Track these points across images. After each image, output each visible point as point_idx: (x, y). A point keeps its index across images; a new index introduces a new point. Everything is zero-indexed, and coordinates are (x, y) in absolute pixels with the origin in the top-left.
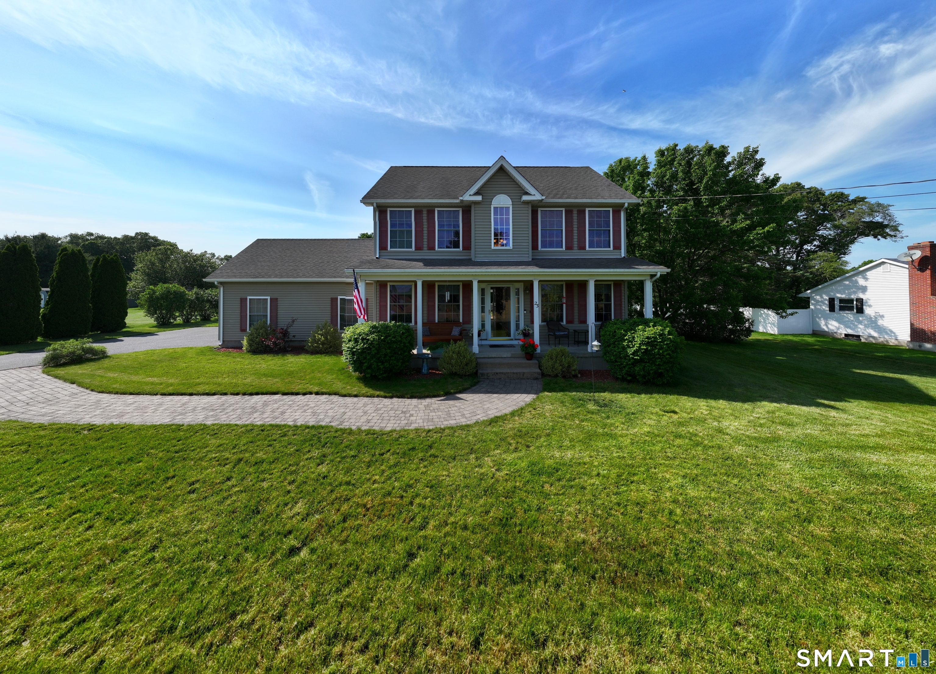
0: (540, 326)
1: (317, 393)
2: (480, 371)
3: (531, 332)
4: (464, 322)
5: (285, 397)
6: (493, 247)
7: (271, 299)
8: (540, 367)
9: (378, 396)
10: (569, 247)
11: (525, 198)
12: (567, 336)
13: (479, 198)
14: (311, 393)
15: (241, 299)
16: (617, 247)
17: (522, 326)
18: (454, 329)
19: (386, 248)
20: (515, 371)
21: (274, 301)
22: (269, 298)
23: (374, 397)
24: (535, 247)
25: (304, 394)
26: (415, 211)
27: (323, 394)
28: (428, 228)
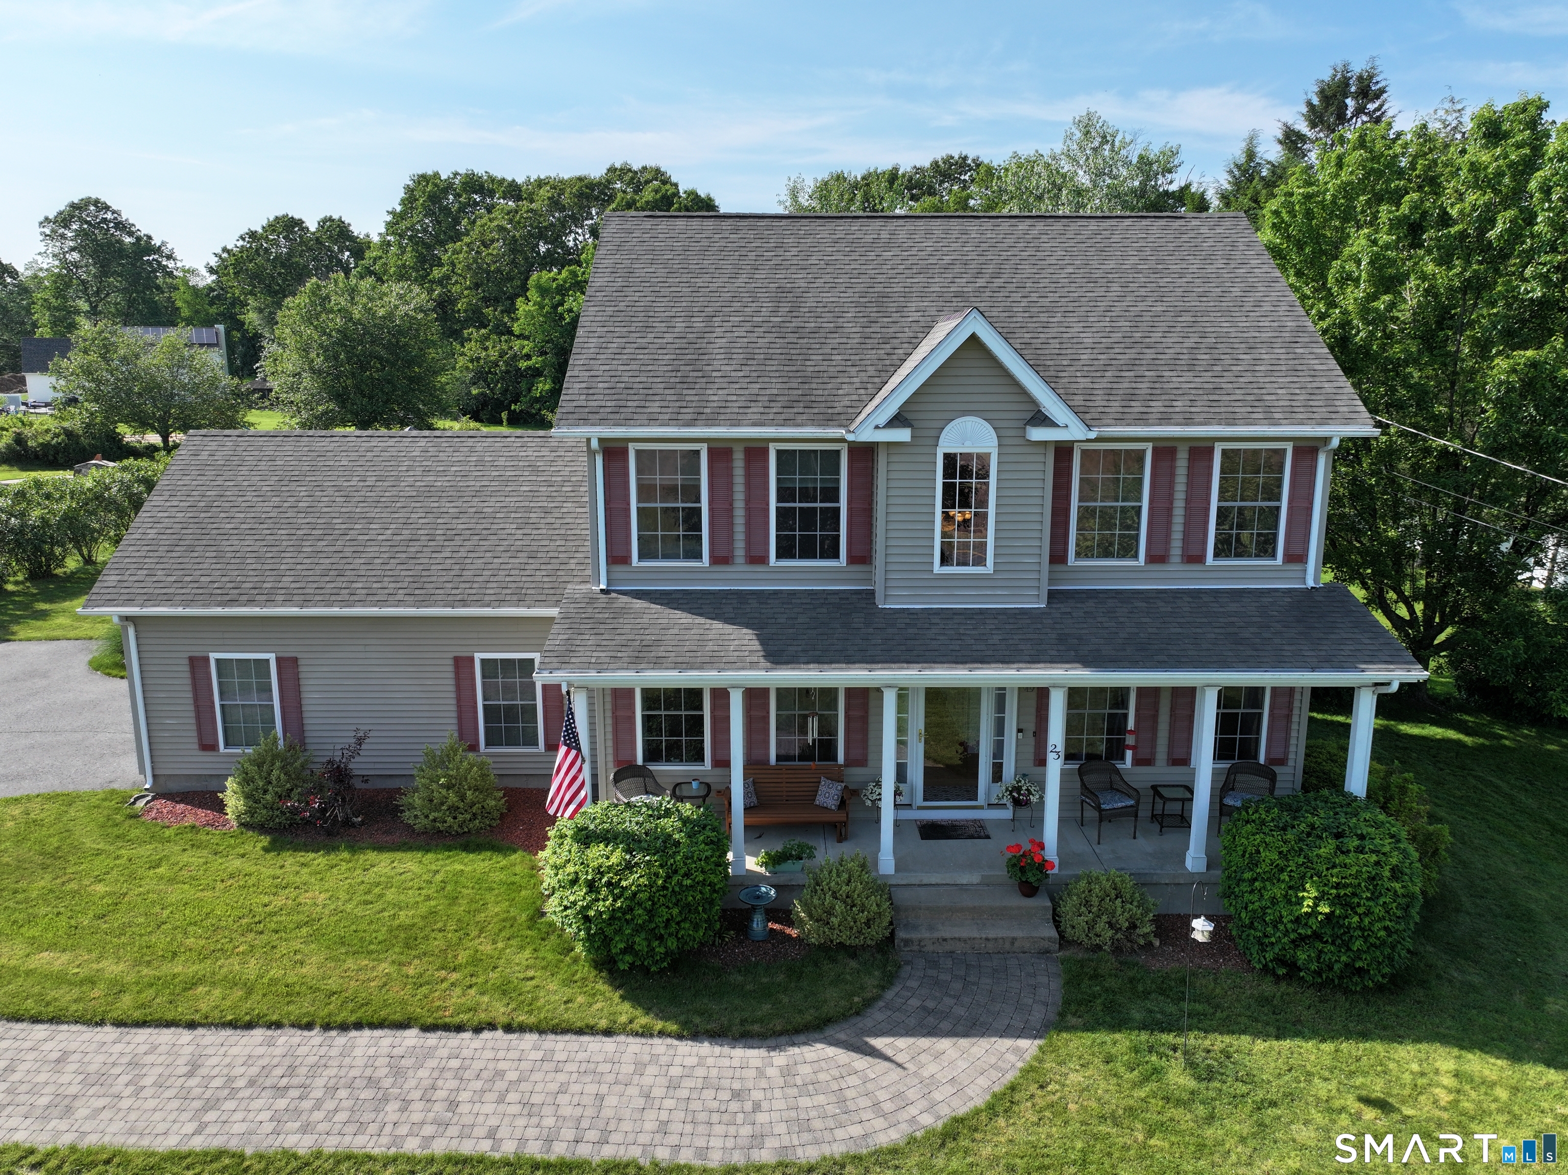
0: (1063, 773)
1: (508, 1028)
2: (901, 934)
3: (1034, 799)
4: (850, 762)
5: (432, 1039)
6: (937, 568)
7: (278, 660)
8: (1056, 921)
9: (662, 1034)
10: (1156, 558)
11: (1038, 434)
12: (1133, 812)
13: (903, 435)
14: (492, 1026)
15: (191, 659)
16: (1296, 557)
17: (1009, 771)
18: (822, 789)
19: (625, 560)
20: (992, 934)
21: (287, 665)
22: (272, 657)
23: (651, 1036)
24: (1058, 557)
25: (478, 1030)
26: (710, 451)
27: (522, 1029)
28: (748, 501)
